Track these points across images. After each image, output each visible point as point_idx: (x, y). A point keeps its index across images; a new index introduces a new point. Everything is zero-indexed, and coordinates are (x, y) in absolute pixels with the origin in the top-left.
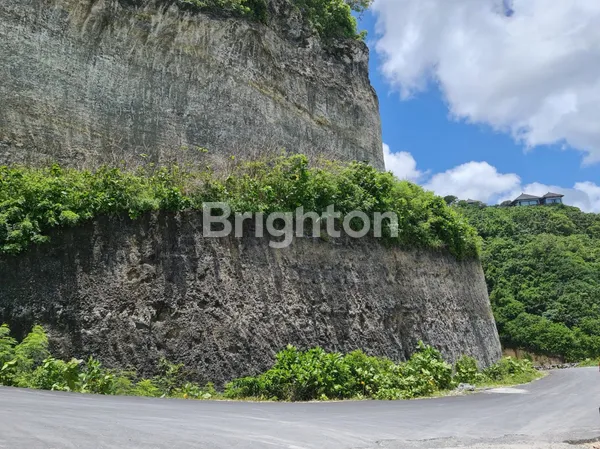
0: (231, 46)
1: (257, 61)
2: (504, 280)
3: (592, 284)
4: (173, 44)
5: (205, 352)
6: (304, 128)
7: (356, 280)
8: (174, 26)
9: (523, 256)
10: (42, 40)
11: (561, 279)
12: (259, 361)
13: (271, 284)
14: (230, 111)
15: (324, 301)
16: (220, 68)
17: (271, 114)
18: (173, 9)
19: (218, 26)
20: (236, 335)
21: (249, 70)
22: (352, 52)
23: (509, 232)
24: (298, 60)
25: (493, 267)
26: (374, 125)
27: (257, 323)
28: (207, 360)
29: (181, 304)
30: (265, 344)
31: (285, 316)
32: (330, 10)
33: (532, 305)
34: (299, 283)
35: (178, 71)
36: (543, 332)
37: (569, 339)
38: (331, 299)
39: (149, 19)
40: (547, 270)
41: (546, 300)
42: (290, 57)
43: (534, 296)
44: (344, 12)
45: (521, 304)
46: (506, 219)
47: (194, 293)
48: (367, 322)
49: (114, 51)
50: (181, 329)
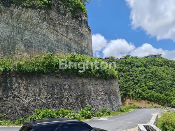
0: (38, 17)
1: (47, 22)
2: (142, 80)
3: (168, 81)
4: (20, 18)
5: (13, 111)
6: (64, 41)
7: (67, 88)
8: (20, 13)
9: (149, 73)
11: (159, 80)
12: (30, 112)
13: (37, 91)
14: (38, 37)
15: (56, 94)
16: (35, 25)
17: (52, 37)
18: (20, 7)
19: (34, 12)
20: (23, 106)
21: (45, 25)
22: (82, 17)
23: (145, 66)
24: (63, 20)
25: (139, 76)
26: (88, 39)
27: (31, 102)
28: (13, 113)
29: (7, 98)
30: (33, 108)
31: (41, 99)
32: (75, 4)
33: (150, 87)
34: (47, 90)
35: (22, 26)
36: (152, 95)
37: (160, 97)
38: (58, 94)
39: (13, 11)
40: (155, 77)
41: (154, 86)
42: (60, 20)
43: (151, 85)
44: (79, 4)
45: (147, 87)
46: (145, 62)
47: (11, 94)
48: (70, 99)
49: (2, 21)
50: (6, 105)
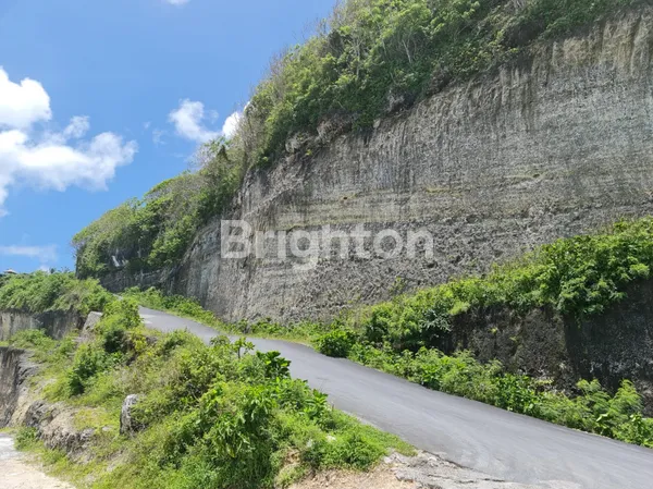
10: (595, 100)
